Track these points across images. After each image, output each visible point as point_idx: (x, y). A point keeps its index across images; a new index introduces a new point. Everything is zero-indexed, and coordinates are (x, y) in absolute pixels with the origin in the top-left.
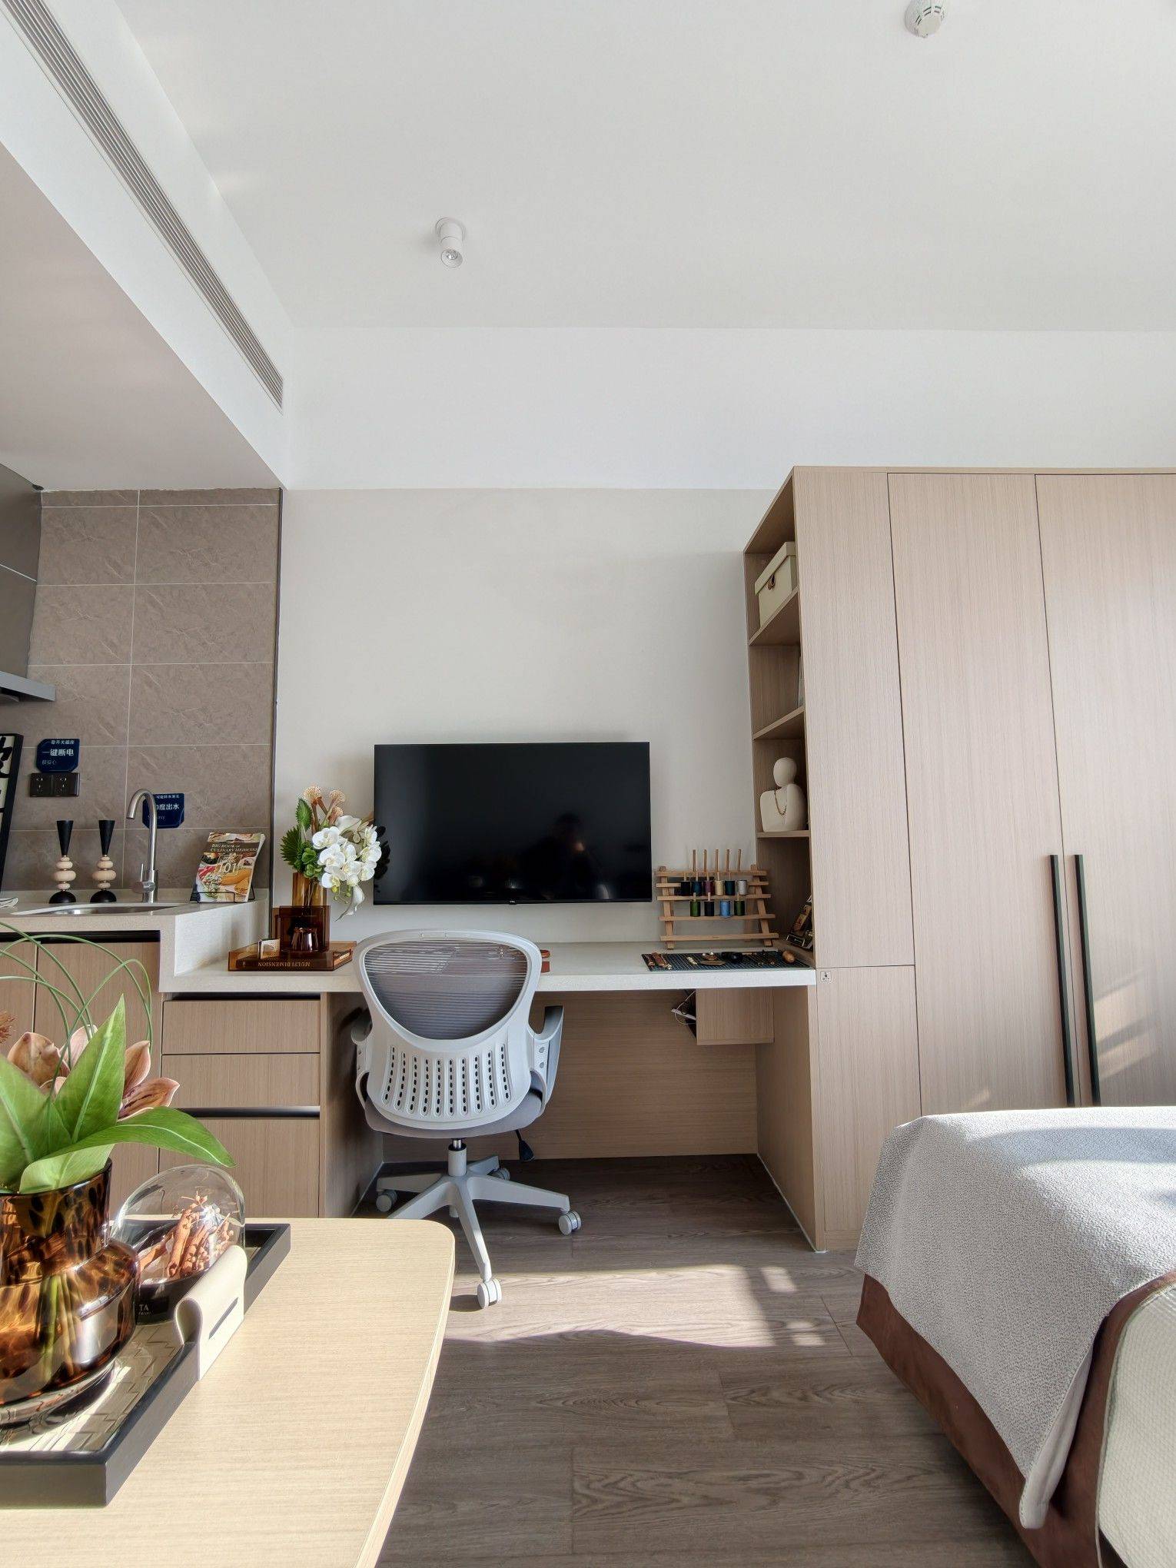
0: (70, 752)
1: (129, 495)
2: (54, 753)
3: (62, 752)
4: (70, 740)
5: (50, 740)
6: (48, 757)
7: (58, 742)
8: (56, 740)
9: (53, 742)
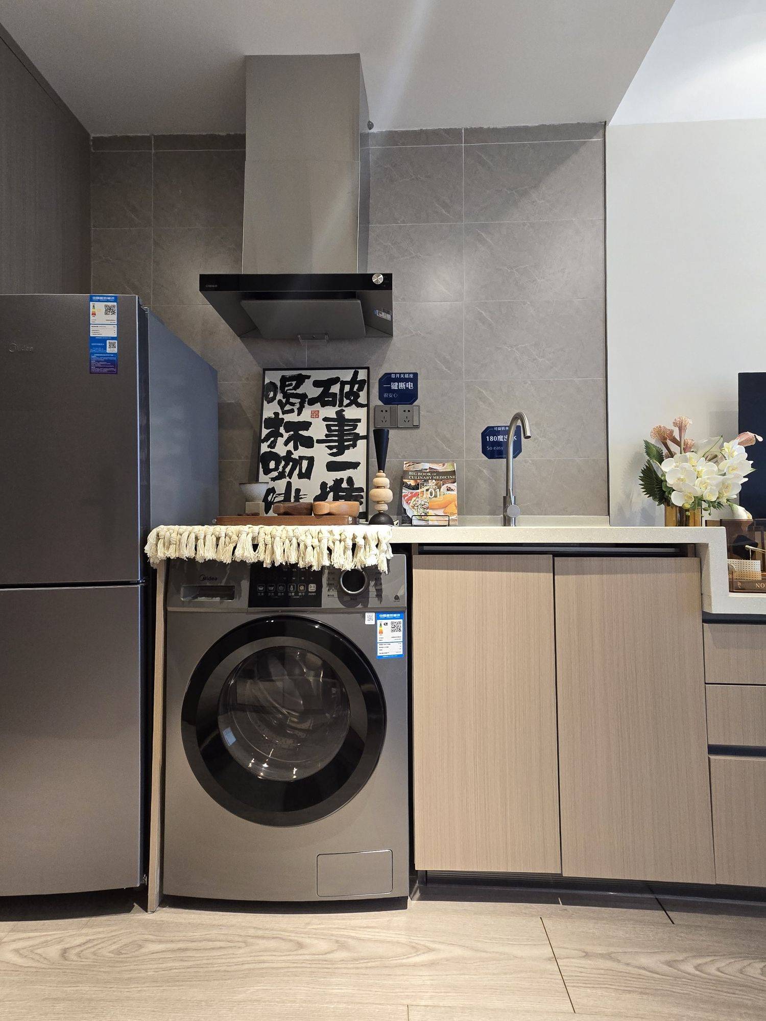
0: (410, 385)
1: (453, 134)
2: (394, 386)
3: (402, 385)
4: (409, 373)
5: (390, 374)
6: (389, 390)
7: (398, 376)
8: (396, 374)
9: (393, 376)
